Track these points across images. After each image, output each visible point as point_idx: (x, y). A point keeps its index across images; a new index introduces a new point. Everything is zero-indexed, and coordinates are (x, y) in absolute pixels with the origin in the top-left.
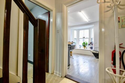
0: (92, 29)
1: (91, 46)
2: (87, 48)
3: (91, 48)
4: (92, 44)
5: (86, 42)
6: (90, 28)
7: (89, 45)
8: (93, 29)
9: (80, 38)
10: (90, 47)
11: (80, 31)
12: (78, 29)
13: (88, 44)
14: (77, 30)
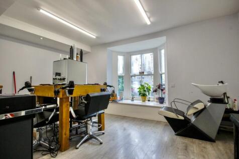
0: (160, 50)
1: (161, 96)
2: (151, 99)
3: (161, 100)
4: (162, 90)
5: (146, 85)
6: (156, 48)
7: (155, 91)
8: (163, 51)
9: (131, 74)
10: (157, 96)
11: (134, 58)
12: (128, 53)
13: (151, 90)
14: (124, 55)
